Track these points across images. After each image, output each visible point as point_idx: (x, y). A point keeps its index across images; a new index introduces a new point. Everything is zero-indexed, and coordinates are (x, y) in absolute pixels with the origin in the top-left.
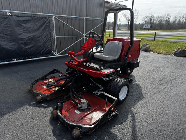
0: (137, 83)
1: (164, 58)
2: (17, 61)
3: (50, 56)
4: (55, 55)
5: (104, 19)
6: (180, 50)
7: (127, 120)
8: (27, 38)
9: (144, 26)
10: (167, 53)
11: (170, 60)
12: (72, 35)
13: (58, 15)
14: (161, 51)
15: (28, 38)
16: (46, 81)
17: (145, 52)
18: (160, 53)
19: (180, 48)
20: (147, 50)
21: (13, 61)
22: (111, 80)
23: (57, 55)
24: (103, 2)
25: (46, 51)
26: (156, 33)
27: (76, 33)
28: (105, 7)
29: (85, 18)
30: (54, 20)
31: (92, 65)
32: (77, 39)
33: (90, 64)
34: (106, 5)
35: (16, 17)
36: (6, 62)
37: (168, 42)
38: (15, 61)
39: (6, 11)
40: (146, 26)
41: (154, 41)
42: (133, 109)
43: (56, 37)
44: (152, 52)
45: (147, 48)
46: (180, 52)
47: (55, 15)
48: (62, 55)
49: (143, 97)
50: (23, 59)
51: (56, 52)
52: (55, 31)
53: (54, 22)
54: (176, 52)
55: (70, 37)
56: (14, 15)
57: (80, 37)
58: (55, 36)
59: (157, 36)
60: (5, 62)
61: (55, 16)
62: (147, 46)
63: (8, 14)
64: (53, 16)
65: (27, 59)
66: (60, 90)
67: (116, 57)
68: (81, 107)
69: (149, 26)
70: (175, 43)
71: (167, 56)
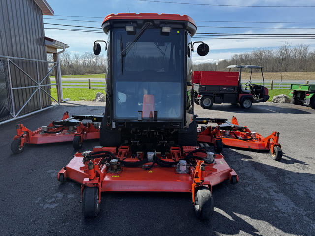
3: (8, 120)
13: (12, 57)
23: (16, 117)
24: (43, 39)
25: (4, 112)
26: (89, 80)
28: (45, 45)
29: (39, 62)
30: (9, 63)
41: (90, 90)
43: (13, 90)
47: (9, 57)
51: (14, 112)
52: (11, 81)
53: (9, 66)
57: (36, 88)
58: (12, 88)
62: (103, 95)
64: (7, 58)
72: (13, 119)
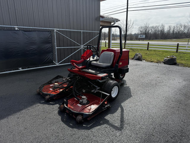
0: (127, 86)
1: (153, 66)
2: (22, 70)
3: (52, 65)
4: (56, 64)
5: (99, 32)
6: (169, 58)
7: (118, 111)
8: (32, 49)
9: (139, 36)
10: (157, 62)
11: (158, 68)
12: (71, 47)
13: (59, 29)
14: (152, 60)
15: (34, 49)
16: (51, 85)
17: (137, 61)
18: (152, 62)
19: (169, 57)
20: (139, 59)
21: (19, 69)
22: (105, 82)
23: (57, 64)
24: (98, 17)
25: (48, 60)
26: (148, 43)
27: (75, 45)
28: (100, 21)
29: (83, 32)
30: (55, 33)
31: (90, 71)
32: (75, 49)
33: (88, 70)
34: (101, 19)
35: (23, 32)
36: (13, 70)
37: (160, 51)
38: (21, 69)
39: (15, 27)
40: (141, 36)
41: (148, 51)
42: (122, 104)
44: (144, 61)
45: (139, 57)
46: (169, 60)
48: (61, 64)
49: (131, 96)
50: (28, 68)
51: (57, 62)
52: (56, 43)
53: (55, 35)
54: (165, 60)
55: (69, 48)
56: (21, 30)
57: (78, 48)
58: (56, 48)
59: (149, 46)
60: (11, 70)
61: (56, 30)
62: (140, 55)
63: (16, 29)
64: (54, 30)
65: (32, 68)
66: (64, 91)
67: (109, 64)
68: (82, 102)
69: (144, 36)
70: (167, 52)
71: (157, 64)
72: (56, 65)
